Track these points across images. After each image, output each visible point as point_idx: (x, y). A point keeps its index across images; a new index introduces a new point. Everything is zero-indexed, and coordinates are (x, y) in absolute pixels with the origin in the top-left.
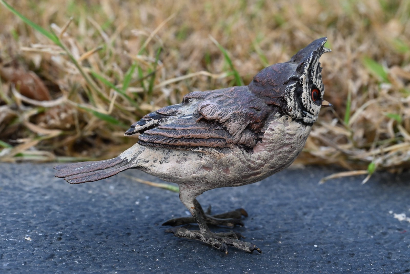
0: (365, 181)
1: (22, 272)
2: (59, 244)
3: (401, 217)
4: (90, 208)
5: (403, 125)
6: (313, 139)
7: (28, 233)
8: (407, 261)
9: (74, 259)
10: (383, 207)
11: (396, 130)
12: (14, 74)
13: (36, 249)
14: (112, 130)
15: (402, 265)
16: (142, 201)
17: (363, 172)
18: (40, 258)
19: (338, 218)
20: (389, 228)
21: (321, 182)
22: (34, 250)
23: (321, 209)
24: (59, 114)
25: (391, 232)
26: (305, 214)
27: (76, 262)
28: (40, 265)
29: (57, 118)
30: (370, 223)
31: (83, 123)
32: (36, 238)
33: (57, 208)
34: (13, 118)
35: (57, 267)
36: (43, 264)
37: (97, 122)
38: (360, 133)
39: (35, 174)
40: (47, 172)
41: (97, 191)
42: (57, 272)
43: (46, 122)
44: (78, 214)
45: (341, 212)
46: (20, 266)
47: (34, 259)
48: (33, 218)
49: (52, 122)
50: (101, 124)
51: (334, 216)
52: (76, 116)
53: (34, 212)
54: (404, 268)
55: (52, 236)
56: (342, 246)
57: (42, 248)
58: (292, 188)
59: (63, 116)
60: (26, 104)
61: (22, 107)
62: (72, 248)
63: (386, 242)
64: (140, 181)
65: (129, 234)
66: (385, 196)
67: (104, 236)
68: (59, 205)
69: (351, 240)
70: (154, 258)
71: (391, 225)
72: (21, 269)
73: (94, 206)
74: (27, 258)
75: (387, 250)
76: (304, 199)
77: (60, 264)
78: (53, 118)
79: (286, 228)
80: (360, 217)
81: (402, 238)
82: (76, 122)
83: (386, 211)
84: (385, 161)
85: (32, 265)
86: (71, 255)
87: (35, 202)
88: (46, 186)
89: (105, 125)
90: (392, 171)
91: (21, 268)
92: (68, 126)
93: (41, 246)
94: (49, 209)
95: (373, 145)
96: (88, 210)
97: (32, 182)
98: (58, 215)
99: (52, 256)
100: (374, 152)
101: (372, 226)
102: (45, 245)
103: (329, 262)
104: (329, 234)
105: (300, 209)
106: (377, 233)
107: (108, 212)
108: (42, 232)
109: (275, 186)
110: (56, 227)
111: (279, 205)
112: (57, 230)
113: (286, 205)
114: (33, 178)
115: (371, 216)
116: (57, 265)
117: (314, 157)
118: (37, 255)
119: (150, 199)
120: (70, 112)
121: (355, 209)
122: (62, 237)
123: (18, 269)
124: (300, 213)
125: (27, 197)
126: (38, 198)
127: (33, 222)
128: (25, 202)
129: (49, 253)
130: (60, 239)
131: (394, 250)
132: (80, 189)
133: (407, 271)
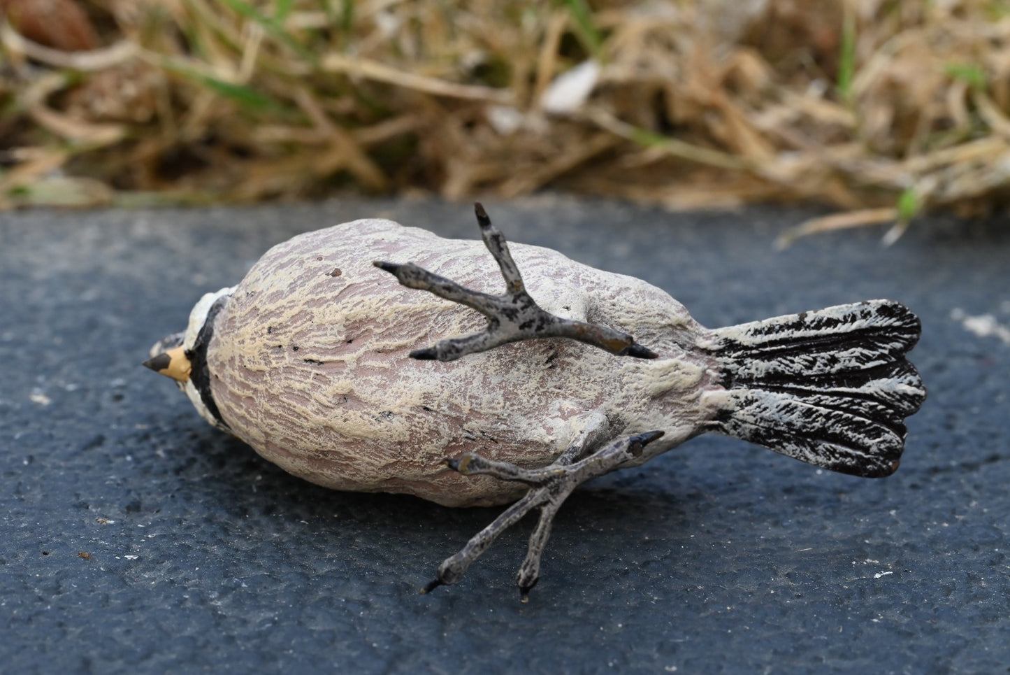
0: (892, 236)
1: (22, 481)
2: (116, 409)
3: (981, 325)
5: (991, 93)
6: (763, 135)
7: (40, 385)
8: (993, 436)
9: (154, 447)
10: (938, 301)
11: (970, 105)
13: (60, 423)
14: (255, 122)
15: (982, 446)
17: (885, 215)
18: (68, 445)
20: (953, 354)
21: (782, 243)
22: (53, 427)
24: (119, 86)
25: (956, 363)
27: (160, 452)
28: (70, 464)
29: (114, 95)
31: (180, 107)
32: (59, 396)
33: (112, 320)
35: (109, 469)
36: (77, 461)
38: (880, 118)
39: (61, 238)
40: (89, 233)
42: (112, 480)
43: (86, 106)
46: (18, 467)
47: (54, 449)
48: (53, 347)
49: (101, 106)
50: (227, 110)
52: (161, 92)
53: (56, 333)
54: (985, 453)
55: (99, 391)
57: (71, 422)
58: (709, 258)
59: (131, 90)
60: (35, 64)
61: (24, 71)
62: (151, 419)
63: (943, 388)
66: (946, 275)
68: (118, 312)
71: (957, 346)
72: (20, 475)
74: (36, 446)
75: (945, 407)
76: (737, 287)
77: (119, 461)
78: (102, 94)
81: (982, 379)
82: (163, 107)
83: (945, 313)
84: (942, 186)
85: (48, 463)
86: (146, 436)
87: (60, 308)
89: (238, 112)
90: (964, 212)
91: (20, 472)
92: (142, 114)
93: (71, 416)
94: (92, 325)
95: (913, 145)
97: (53, 259)
98: (116, 339)
99: (99, 441)
100: (917, 162)
102: (82, 413)
108: (75, 381)
110: (110, 370)
112: (113, 376)
114: (54, 248)
116: (110, 462)
117: (763, 180)
118: (61, 439)
120: (147, 79)
122: (124, 393)
123: (12, 474)
125: (37, 295)
126: (65, 296)
127: (53, 358)
128: (34, 309)
129: (92, 433)
130: (118, 398)
131: (962, 407)
132: (173, 274)
133: (994, 459)
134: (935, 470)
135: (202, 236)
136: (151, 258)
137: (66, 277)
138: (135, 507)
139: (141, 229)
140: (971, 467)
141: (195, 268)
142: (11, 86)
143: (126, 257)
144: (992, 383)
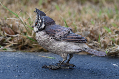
2: (17, 68)
3: (115, 65)
4: (26, 61)
5: (115, 42)
7: (8, 65)
10: (110, 63)
11: (113, 44)
12: (5, 28)
14: (32, 43)
15: (115, 74)
16: (41, 60)
18: (12, 70)
19: (96, 65)
23: (92, 63)
24: (17, 39)
25: (112, 68)
26: (87, 64)
29: (17, 40)
30: (106, 66)
31: (24, 41)
32: (11, 66)
33: (16, 61)
34: (4, 40)
36: (13, 72)
37: (28, 41)
39: (10, 54)
40: (14, 53)
41: (28, 58)
43: (13, 41)
44: (23, 62)
45: (98, 63)
47: (10, 70)
49: (15, 41)
51: (95, 64)
52: (22, 39)
53: (10, 61)
55: (15, 66)
56: (98, 70)
57: (12, 68)
58: (84, 58)
59: (18, 39)
61: (7, 37)
62: (21, 68)
64: (40, 56)
65: (37, 66)
66: (110, 61)
67: (30, 66)
68: (17, 60)
69: (101, 69)
70: (44, 71)
71: (112, 66)
73: (27, 60)
74: (8, 70)
75: (111, 71)
76: (87, 61)
77: (18, 72)
78: (15, 40)
79: (82, 66)
80: (103, 65)
81: (115, 69)
82: (22, 41)
84: (110, 51)
85: (9, 72)
86: (20, 70)
87: (10, 59)
88: (13, 56)
89: (30, 42)
90: (112, 56)
91: (6, 72)
92: (20, 42)
94: (14, 61)
96: (25, 61)
97: (9, 55)
99: (15, 70)
100: (107, 49)
101: (106, 67)
103: (94, 73)
104: (94, 68)
105: (86, 62)
106: (108, 68)
107: (31, 62)
109: (78, 58)
110: (16, 64)
111: (80, 62)
113: (82, 62)
114: (10, 55)
115: (106, 65)
116: (16, 72)
119: (43, 59)
120: (20, 38)
121: (102, 63)
124: (86, 63)
125: (8, 58)
126: (11, 58)
127: (10, 63)
128: (7, 59)
129: (15, 69)
130: (17, 67)
131: (113, 71)
132: (23, 57)
133: (117, 76)
134: (110, 76)
135: (26, 54)
136: (21, 56)
137: (11, 57)
138: (19, 76)
139: (19, 53)
140: (114, 76)
141: (25, 57)
142: (5, 39)
143: (18, 56)
144: (116, 69)
